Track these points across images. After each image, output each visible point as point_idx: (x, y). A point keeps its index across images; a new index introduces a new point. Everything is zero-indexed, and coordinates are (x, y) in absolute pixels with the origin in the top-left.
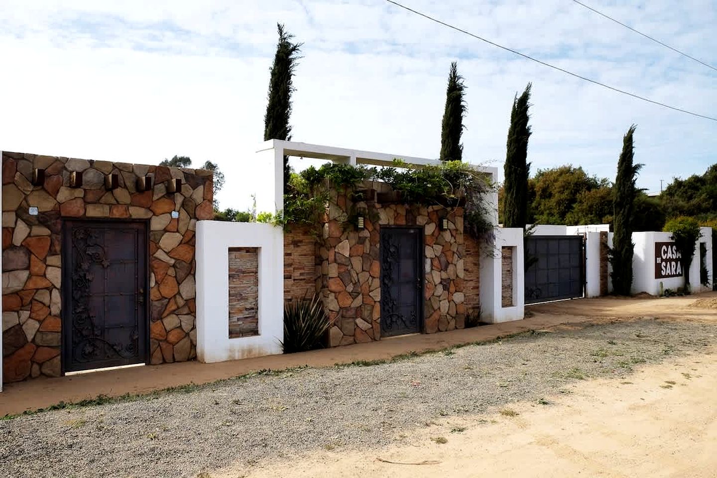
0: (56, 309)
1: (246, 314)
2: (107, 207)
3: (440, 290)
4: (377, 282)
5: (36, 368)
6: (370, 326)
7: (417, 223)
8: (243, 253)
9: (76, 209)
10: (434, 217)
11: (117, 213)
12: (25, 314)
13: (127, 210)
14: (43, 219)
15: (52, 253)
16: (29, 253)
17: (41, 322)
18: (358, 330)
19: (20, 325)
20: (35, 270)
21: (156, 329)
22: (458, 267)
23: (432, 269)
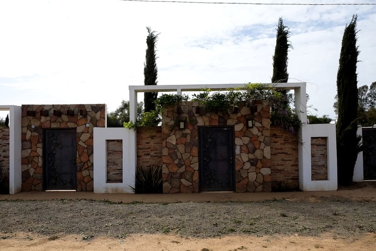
0: (40, 164)
1: (117, 172)
2: (59, 124)
3: (248, 166)
4: (196, 159)
5: (33, 187)
6: (191, 184)
7: (228, 124)
8: (116, 142)
9: (47, 125)
10: (242, 119)
11: (63, 126)
12: (30, 166)
13: (67, 124)
14: (36, 130)
15: (39, 142)
16: (31, 143)
17: (35, 169)
18: (182, 186)
19: (28, 170)
20: (33, 149)
21: (79, 175)
22: (265, 151)
23: (241, 152)
